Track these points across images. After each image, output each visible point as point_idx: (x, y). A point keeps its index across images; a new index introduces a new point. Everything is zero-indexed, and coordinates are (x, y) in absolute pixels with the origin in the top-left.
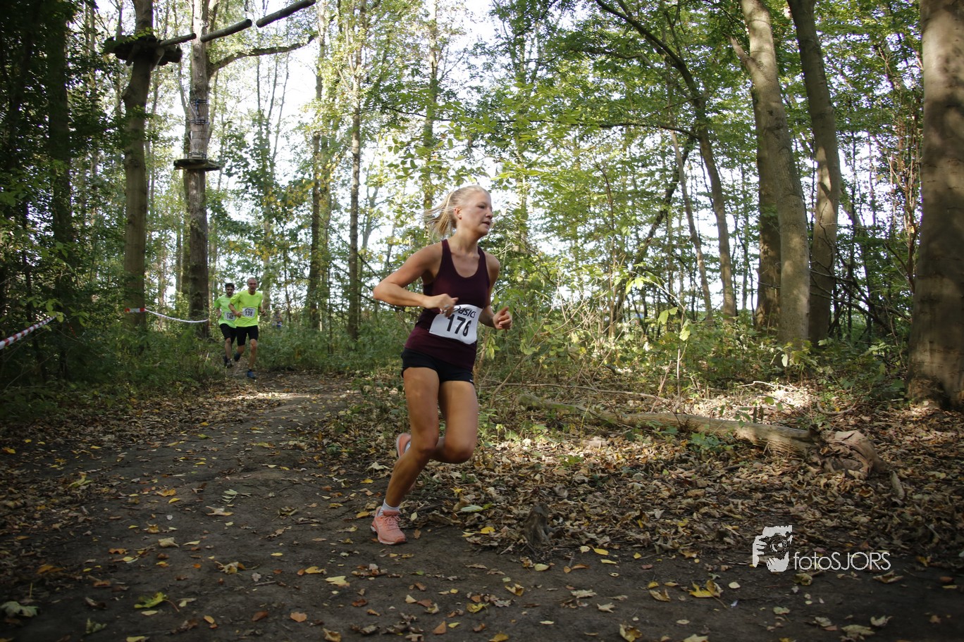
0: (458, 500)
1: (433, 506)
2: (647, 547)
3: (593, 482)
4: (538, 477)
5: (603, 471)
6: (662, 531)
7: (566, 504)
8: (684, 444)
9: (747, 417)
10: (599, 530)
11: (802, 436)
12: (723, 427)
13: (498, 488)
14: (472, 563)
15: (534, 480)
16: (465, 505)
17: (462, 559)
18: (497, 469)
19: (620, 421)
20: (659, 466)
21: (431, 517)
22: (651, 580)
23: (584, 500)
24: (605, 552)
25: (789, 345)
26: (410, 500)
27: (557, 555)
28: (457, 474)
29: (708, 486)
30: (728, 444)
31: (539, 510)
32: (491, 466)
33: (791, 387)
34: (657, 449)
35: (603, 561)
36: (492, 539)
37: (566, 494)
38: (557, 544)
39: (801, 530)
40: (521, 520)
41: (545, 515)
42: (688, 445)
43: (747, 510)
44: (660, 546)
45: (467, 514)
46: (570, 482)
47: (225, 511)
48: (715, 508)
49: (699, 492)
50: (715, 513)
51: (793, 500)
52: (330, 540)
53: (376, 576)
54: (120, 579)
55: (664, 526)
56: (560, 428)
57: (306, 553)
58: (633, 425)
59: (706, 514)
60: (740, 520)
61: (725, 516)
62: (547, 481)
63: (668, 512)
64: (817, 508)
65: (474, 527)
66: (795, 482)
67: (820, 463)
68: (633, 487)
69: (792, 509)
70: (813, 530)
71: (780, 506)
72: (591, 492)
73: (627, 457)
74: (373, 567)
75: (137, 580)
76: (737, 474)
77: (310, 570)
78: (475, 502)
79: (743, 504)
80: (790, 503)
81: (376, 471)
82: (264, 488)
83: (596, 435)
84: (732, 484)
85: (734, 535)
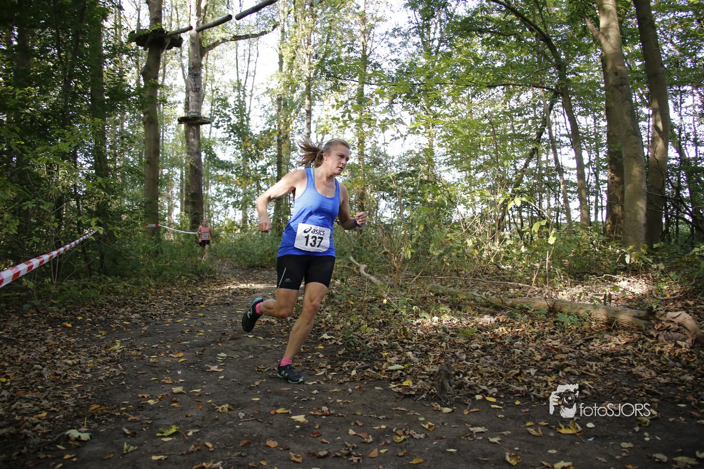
0: (386, 361)
1: (368, 365)
2: (525, 396)
3: (484, 349)
4: (444, 344)
5: (492, 340)
6: (536, 384)
7: (465, 364)
8: (552, 321)
9: (600, 301)
10: (490, 383)
11: (641, 315)
12: (581, 308)
13: (415, 352)
14: (396, 407)
15: (441, 347)
16: (391, 364)
17: (389, 404)
18: (414, 339)
19: (503, 303)
20: (533, 337)
21: (366, 374)
22: (528, 420)
23: (477, 361)
24: (493, 400)
25: (631, 247)
26: (351, 360)
27: (458, 401)
28: (385, 342)
29: (570, 352)
30: (585, 321)
31: (445, 368)
32: (409, 337)
33: (632, 279)
34: (531, 324)
35: (493, 406)
36: (411, 389)
37: (464, 357)
38: (458, 393)
39: (641, 385)
40: (432, 375)
41: (449, 372)
42: (555, 322)
43: (599, 370)
44: (534, 395)
45: (392, 371)
46: (467, 348)
47: (218, 368)
48: (575, 368)
49: (563, 356)
50: (576, 372)
51: (635, 363)
52: (294, 389)
53: (327, 415)
54: (146, 416)
55: (538, 381)
56: (460, 309)
57: (276, 398)
58: (513, 307)
59: (569, 372)
60: (594, 377)
61: (583, 374)
62: (451, 347)
63: (540, 371)
64: (653, 369)
65: (398, 380)
66: (636, 349)
67: (655, 335)
68: (514, 352)
69: (633, 370)
70: (650, 386)
71: (624, 367)
72: (483, 356)
73: (509, 330)
74: (325, 408)
75: (158, 417)
76: (592, 343)
77: (280, 411)
78: (398, 362)
79: (596, 365)
80: (632, 365)
81: (326, 340)
82: (246, 352)
83: (486, 314)
84: (588, 351)
85: (590, 388)
